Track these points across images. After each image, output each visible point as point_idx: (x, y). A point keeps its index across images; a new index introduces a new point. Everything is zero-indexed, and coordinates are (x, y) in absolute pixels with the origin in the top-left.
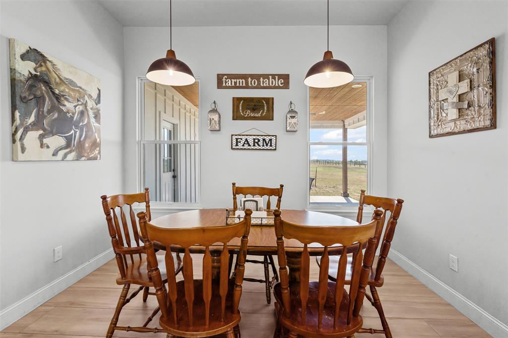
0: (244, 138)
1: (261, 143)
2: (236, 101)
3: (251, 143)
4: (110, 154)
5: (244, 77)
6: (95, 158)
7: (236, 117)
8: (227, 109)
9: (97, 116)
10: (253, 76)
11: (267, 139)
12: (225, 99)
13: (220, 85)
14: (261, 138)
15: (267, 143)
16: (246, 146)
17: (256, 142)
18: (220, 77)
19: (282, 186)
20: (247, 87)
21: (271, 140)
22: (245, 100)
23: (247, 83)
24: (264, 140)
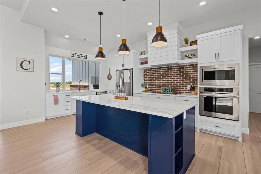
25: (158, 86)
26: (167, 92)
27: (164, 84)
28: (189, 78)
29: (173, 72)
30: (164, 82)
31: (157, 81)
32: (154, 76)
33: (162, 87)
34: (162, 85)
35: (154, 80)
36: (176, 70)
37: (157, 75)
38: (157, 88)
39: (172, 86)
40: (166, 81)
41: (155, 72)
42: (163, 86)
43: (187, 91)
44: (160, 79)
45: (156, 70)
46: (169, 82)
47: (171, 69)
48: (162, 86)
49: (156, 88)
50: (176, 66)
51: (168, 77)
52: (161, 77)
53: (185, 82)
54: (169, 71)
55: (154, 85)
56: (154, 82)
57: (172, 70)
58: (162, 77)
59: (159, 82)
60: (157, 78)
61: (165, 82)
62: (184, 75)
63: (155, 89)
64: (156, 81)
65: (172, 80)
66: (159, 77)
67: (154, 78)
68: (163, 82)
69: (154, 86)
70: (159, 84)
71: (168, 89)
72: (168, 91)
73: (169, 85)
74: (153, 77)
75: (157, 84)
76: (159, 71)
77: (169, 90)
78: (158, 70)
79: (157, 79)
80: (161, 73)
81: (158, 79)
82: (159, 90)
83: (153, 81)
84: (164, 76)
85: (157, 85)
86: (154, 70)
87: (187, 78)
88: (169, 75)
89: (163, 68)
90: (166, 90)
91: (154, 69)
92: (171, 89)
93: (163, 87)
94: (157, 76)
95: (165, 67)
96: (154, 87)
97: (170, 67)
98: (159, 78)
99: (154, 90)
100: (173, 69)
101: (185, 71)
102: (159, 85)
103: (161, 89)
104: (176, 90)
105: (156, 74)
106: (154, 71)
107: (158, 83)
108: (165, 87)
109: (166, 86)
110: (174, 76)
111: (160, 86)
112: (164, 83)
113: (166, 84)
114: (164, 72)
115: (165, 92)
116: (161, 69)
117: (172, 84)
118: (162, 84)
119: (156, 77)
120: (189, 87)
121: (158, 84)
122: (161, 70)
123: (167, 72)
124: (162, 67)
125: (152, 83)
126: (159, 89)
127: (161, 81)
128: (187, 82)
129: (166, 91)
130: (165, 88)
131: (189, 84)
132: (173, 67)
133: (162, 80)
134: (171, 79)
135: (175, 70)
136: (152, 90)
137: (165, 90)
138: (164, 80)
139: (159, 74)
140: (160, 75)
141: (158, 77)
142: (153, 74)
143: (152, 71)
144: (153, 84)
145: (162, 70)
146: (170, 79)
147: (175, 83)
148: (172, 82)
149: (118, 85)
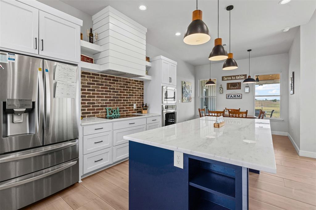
0: (230, 95)
1: (236, 97)
2: (228, 84)
3: (233, 96)
5: (231, 77)
6: (191, 102)
7: (228, 89)
8: (225, 87)
9: (191, 92)
10: (234, 76)
11: (238, 95)
12: (224, 84)
13: (223, 80)
14: (236, 95)
15: (239, 97)
16: (231, 98)
17: (235, 96)
18: (223, 77)
19: (240, 109)
20: (232, 80)
21: (240, 95)
22: (231, 84)
23: (232, 78)
24: (237, 95)
25: (98, 106)
26: (114, 115)
27: (108, 103)
28: (135, 95)
29: (119, 85)
30: (108, 99)
31: (97, 97)
32: (91, 88)
33: (104, 108)
34: (104, 104)
35: (91, 95)
37: (96, 87)
38: (97, 109)
39: (119, 106)
40: (111, 97)
41: (93, 81)
42: (106, 106)
43: (133, 110)
44: (102, 94)
46: (114, 100)
47: (117, 81)
49: (94, 109)
50: (123, 79)
51: (113, 92)
52: (103, 91)
53: (131, 100)
54: (114, 83)
55: (91, 105)
56: (90, 100)
57: (119, 83)
58: (106, 91)
59: (100, 99)
60: (96, 92)
61: (110, 100)
62: (131, 92)
63: (93, 113)
64: (94, 97)
65: (118, 98)
66: (100, 91)
67: (91, 92)
68: (107, 100)
69: (90, 106)
70: (101, 102)
71: (114, 111)
72: (115, 114)
73: (115, 105)
74: (88, 90)
75: (96, 102)
76: (100, 80)
77: (116, 112)
78: (99, 78)
79: (97, 94)
81: (99, 94)
82: (100, 114)
83: (88, 97)
84: (108, 90)
85: (96, 105)
86: (91, 77)
88: (114, 89)
89: (106, 76)
90: (112, 112)
91: (91, 76)
92: (118, 110)
93: (108, 108)
94: (96, 89)
95: (109, 77)
96: (91, 108)
97: (117, 78)
98: (100, 93)
99: (91, 114)
100: (120, 81)
101: (131, 87)
102: (100, 105)
103: (104, 110)
104: (123, 111)
105: (94, 84)
106: (91, 79)
107: (98, 101)
109: (110, 106)
110: (121, 92)
111: (101, 106)
112: (108, 101)
113: (111, 103)
114: (108, 84)
115: (112, 116)
116: (104, 78)
117: (118, 103)
118: (105, 103)
119: (94, 90)
120: (135, 107)
121: (99, 103)
123: (112, 85)
125: (86, 102)
126: (100, 111)
127: (103, 97)
128: (133, 100)
129: (113, 114)
130: (109, 109)
131: (135, 103)
132: (120, 78)
133: (104, 96)
134: (117, 95)
135: (122, 83)
136: (86, 115)
137: (110, 112)
138: (108, 96)
139: (100, 86)
140: (101, 88)
141: (97, 91)
142: (88, 83)
143: (87, 77)
144: (88, 103)
145: (105, 79)
146: (115, 96)
147: (122, 101)
148: (119, 100)
149: (15, 110)
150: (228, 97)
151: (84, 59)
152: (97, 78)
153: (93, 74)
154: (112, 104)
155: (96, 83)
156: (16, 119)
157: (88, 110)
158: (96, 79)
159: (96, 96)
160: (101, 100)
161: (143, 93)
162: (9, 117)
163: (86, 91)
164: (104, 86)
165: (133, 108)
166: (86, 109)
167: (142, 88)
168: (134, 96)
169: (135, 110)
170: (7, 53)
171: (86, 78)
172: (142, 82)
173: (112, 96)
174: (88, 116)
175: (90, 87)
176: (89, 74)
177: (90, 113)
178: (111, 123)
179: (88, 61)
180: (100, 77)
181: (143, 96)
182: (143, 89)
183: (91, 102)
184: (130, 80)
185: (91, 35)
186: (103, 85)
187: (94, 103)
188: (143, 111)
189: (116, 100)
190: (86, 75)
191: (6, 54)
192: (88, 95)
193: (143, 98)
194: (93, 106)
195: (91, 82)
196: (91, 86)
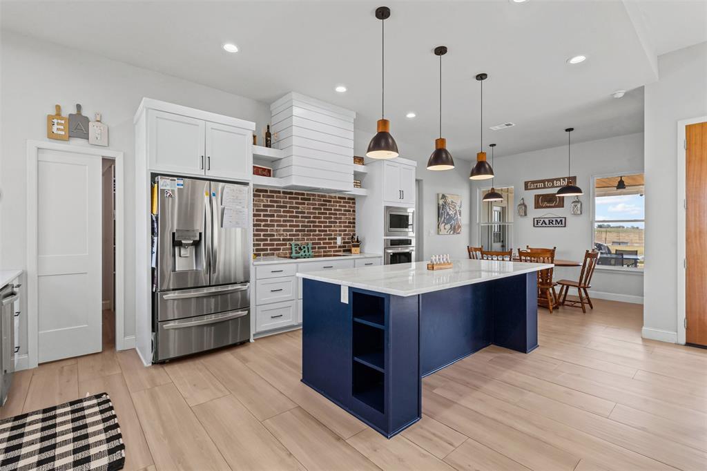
0: (542, 220)
1: (554, 223)
2: (537, 197)
3: (547, 222)
4: (464, 231)
5: (543, 181)
6: (459, 233)
7: (537, 206)
8: (531, 203)
9: (460, 213)
10: (549, 181)
11: (559, 220)
12: (530, 197)
13: (526, 188)
14: (554, 220)
15: (561, 223)
16: (544, 225)
17: (551, 222)
18: (526, 184)
19: (555, 248)
20: (545, 187)
21: (561, 220)
22: (544, 196)
23: (544, 185)
24: (556, 221)
25: (279, 240)
26: (304, 254)
27: (294, 235)
28: (340, 223)
29: (312, 207)
30: (294, 229)
31: (278, 226)
32: (268, 213)
33: (288, 242)
34: (288, 237)
35: (269, 223)
36: (319, 205)
37: (275, 211)
38: (277, 245)
39: (311, 240)
40: (298, 226)
41: (271, 201)
42: (292, 240)
43: (336, 247)
44: (284, 221)
45: (273, 197)
46: (304, 231)
47: (309, 200)
48: (289, 240)
49: (273, 245)
50: (319, 196)
51: (302, 217)
52: (286, 216)
53: (333, 231)
54: (304, 204)
55: (269, 238)
56: (267, 231)
57: (311, 203)
58: (290, 217)
59: (282, 228)
60: (276, 218)
61: (296, 231)
62: (333, 216)
63: (271, 250)
64: (273, 226)
65: (310, 226)
66: (281, 216)
67: (269, 219)
68: (292, 230)
69: (267, 240)
70: (283, 234)
71: (304, 247)
72: (305, 252)
73: (306, 238)
74: (264, 216)
75: (275, 233)
76: (282, 200)
77: (306, 249)
78: (280, 197)
79: (277, 221)
80: (288, 205)
81: (280, 221)
82: (281, 251)
83: (264, 226)
84: (294, 214)
85: (275, 237)
86: (269, 196)
87: (336, 223)
88: (304, 213)
89: (291, 193)
90: (300, 249)
91: (269, 194)
92: (310, 246)
93: (293, 243)
94: (276, 214)
95: (296, 194)
96: (268, 242)
97: (308, 194)
98: (282, 219)
99: (269, 252)
100: (314, 199)
101: (333, 208)
102: (282, 238)
103: (287, 246)
104: (319, 248)
105: (273, 206)
106: (269, 199)
107: (279, 232)
108: (299, 242)
109: (298, 240)
110: (314, 217)
111: (284, 240)
112: (294, 233)
113: (298, 235)
114: (294, 205)
115: (300, 255)
116: (288, 196)
117: (310, 235)
118: (290, 235)
119: (273, 216)
120: (339, 241)
121: (280, 235)
122: (286, 198)
123: (300, 206)
124: (289, 191)
125: (262, 233)
126: (282, 247)
127: (286, 226)
128: (336, 231)
129: (302, 253)
130: (296, 245)
131: (340, 235)
132: (314, 195)
133: (288, 224)
134: (308, 222)
135: (317, 203)
136: (262, 253)
137: (297, 249)
138: (294, 223)
139: (282, 210)
140: (284, 212)
141: (278, 216)
142: (264, 206)
143: (264, 196)
144: (264, 235)
145: (290, 198)
146: (306, 224)
147: (317, 232)
148: (311, 231)
149: (183, 242)
150: (537, 223)
151: (257, 171)
152: (277, 197)
153: (271, 191)
154: (300, 237)
155: (275, 204)
156: (183, 251)
157: (264, 245)
158: (275, 199)
159: (276, 224)
160: (284, 231)
161: (354, 219)
162: (177, 249)
163: (262, 218)
164: (288, 209)
165: (336, 243)
166: (262, 243)
167: (352, 209)
168: (338, 224)
169: (340, 247)
170: (176, 178)
171: (262, 198)
172: (354, 199)
173: (300, 224)
174: (264, 255)
175: (267, 211)
176: (266, 191)
177: (266, 250)
178: (295, 265)
179: (264, 173)
180: (282, 195)
181: (354, 223)
182: (354, 211)
183: (269, 233)
184: (331, 197)
185: (268, 135)
186: (286, 207)
187: (274, 235)
188: (353, 249)
189: (307, 231)
190: (261, 194)
191: (175, 180)
192: (264, 223)
193: (354, 227)
194: (271, 240)
195: (269, 203)
196: (269, 209)
